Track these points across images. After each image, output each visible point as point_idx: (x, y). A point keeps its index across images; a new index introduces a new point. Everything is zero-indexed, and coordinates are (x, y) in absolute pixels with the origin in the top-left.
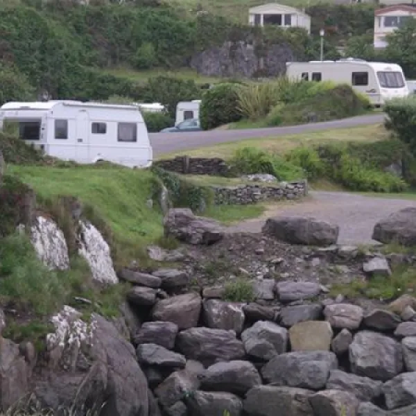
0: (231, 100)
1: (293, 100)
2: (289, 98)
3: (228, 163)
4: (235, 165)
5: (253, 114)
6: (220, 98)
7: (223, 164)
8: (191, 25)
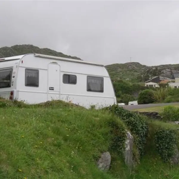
0: (149, 95)
1: (173, 94)
2: (172, 94)
3: (161, 115)
4: (165, 116)
5: (159, 100)
6: (145, 95)
7: (158, 115)
8: (131, 86)
